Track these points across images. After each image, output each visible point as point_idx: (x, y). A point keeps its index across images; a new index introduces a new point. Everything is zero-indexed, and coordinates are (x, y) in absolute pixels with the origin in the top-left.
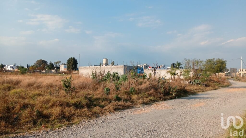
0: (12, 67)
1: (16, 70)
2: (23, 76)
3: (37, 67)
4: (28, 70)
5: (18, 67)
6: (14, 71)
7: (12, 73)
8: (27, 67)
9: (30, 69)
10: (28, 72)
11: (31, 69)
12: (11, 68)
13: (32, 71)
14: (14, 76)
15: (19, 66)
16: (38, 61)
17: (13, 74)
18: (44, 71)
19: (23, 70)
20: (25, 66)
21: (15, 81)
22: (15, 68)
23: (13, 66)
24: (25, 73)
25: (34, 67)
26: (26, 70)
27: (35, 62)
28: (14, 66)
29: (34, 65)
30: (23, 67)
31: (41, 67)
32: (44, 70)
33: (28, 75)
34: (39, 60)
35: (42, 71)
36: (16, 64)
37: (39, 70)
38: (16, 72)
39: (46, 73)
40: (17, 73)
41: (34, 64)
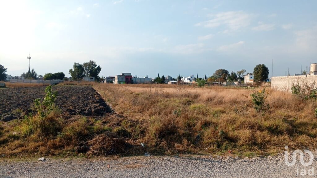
0: (190, 79)
1: (194, 82)
2: (201, 89)
3: (216, 79)
4: (206, 82)
5: (195, 78)
6: (191, 83)
7: (190, 85)
8: (205, 79)
9: (208, 80)
10: (206, 84)
11: (210, 81)
12: (188, 80)
13: (210, 83)
14: (192, 89)
15: (197, 77)
16: (217, 70)
17: (191, 87)
18: (224, 83)
19: (201, 83)
20: (203, 78)
21: (193, 95)
22: (192, 80)
23: (190, 77)
24: (203, 85)
25: (212, 78)
26: (204, 82)
27: (214, 73)
28: (192, 78)
29: (212, 77)
30: (200, 79)
31: (221, 78)
32: (224, 81)
33: (207, 88)
34: (219, 70)
35: (223, 83)
36: (193, 75)
37: (219, 82)
38: (194, 84)
39: (226, 85)
40: (194, 86)
41: (212, 75)
